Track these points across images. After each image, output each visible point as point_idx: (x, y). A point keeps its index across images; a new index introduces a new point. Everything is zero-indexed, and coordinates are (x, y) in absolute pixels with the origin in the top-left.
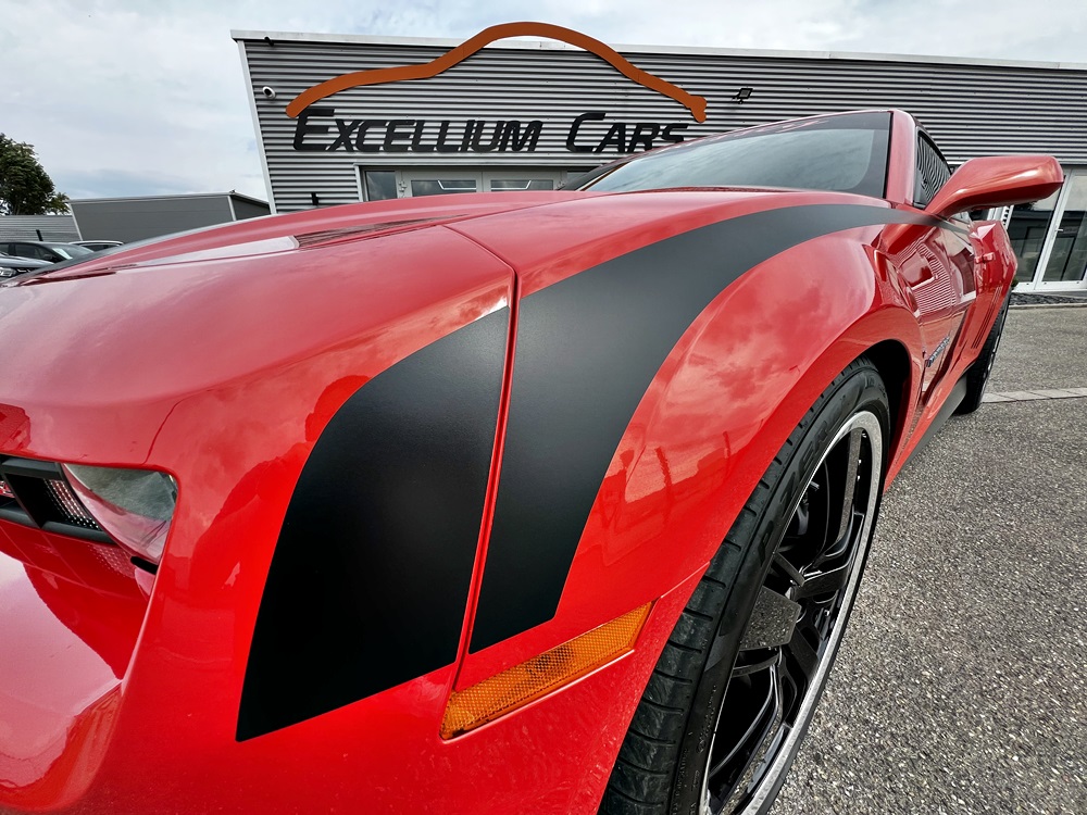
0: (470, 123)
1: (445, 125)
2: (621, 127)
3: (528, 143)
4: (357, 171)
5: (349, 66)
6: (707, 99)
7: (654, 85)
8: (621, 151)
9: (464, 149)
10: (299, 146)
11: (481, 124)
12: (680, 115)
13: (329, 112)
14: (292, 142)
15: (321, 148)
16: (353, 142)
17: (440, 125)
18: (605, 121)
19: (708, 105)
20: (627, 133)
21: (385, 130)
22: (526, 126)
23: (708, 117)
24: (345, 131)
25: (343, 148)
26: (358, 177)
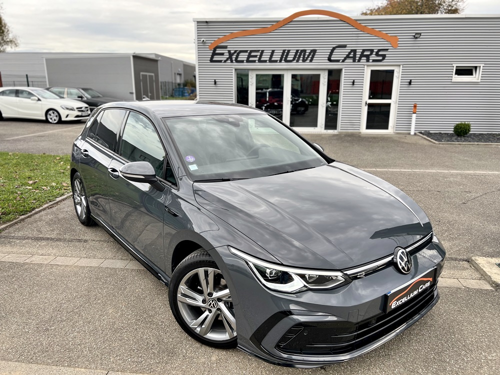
0: (284, 51)
1: (273, 51)
2: (355, 51)
3: (309, 59)
4: (234, 71)
5: (236, 30)
6: (399, 37)
7: (372, 32)
8: (354, 61)
9: (280, 61)
10: (212, 61)
11: (289, 51)
12: (385, 45)
13: (225, 47)
14: (209, 59)
15: (220, 61)
16: (234, 59)
17: (271, 51)
18: (347, 48)
19: (399, 40)
20: (357, 53)
21: (247, 54)
22: (309, 51)
23: (399, 45)
24: (231, 55)
25: (229, 61)
26: (234, 73)
